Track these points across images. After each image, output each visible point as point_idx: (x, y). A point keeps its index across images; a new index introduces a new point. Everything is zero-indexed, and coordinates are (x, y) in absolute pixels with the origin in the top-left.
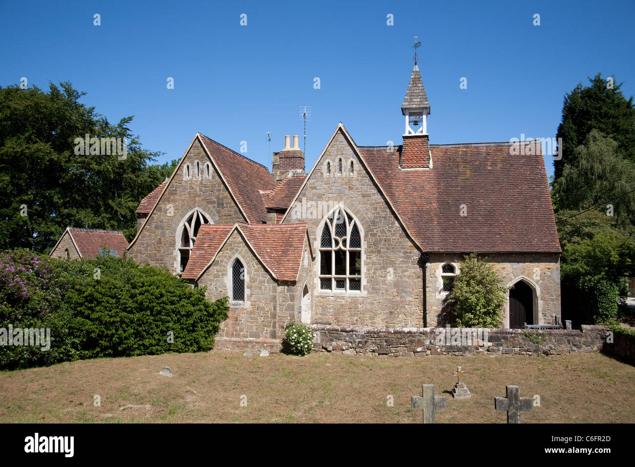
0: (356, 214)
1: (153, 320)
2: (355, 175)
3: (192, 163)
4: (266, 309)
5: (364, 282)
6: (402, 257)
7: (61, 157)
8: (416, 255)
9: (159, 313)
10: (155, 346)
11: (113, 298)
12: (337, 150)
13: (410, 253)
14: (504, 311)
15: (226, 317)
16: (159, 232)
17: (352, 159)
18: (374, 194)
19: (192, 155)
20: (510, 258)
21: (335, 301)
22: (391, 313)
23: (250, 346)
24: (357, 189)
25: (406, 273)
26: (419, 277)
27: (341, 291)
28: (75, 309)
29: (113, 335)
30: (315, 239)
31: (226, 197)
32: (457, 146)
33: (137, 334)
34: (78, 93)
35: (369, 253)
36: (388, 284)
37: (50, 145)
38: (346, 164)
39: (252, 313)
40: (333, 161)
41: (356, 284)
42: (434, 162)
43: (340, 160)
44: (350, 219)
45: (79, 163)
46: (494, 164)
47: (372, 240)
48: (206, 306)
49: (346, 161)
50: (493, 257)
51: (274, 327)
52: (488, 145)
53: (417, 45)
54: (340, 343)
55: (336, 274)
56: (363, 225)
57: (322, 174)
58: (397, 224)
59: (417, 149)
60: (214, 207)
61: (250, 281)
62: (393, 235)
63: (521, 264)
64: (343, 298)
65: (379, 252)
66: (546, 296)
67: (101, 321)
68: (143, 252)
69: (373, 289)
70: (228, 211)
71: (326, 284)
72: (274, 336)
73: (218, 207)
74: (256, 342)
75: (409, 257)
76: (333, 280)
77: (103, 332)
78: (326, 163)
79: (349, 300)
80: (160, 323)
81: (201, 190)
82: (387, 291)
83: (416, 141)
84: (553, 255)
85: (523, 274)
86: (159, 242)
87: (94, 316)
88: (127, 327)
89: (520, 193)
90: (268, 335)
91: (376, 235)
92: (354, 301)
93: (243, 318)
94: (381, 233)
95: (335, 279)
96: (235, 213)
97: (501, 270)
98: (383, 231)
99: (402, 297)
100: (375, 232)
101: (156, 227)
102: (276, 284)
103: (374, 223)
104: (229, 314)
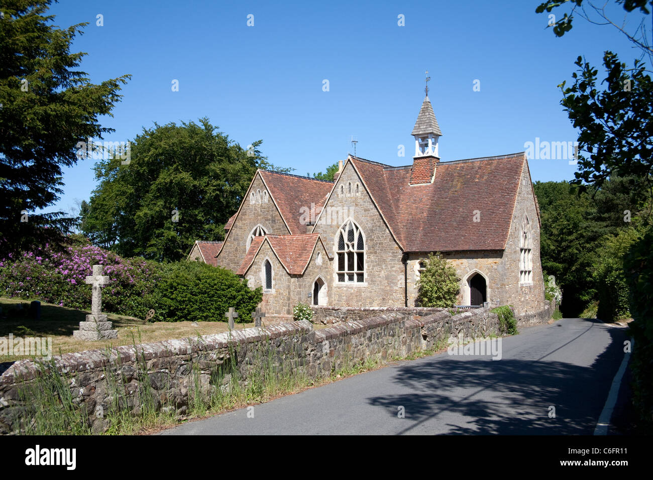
0: (360, 225)
1: (210, 300)
2: (359, 194)
3: (255, 191)
4: (284, 294)
5: (365, 276)
6: (391, 256)
7: (201, 182)
8: (400, 255)
9: (213, 296)
10: (211, 317)
11: (185, 286)
12: (348, 177)
13: (397, 253)
14: (462, 298)
15: (261, 300)
16: (236, 243)
17: (357, 183)
18: (372, 209)
19: (255, 185)
20: (467, 256)
21: (347, 290)
22: (384, 299)
23: (275, 320)
24: (361, 205)
25: (394, 269)
26: (402, 271)
27: (351, 283)
28: (162, 292)
29: (184, 309)
30: (334, 244)
31: (276, 216)
32: (457, 162)
33: (200, 309)
34: (212, 128)
35: (369, 253)
36: (382, 277)
37: (190, 174)
38: (354, 187)
39: (276, 297)
40: (345, 185)
41: (361, 277)
42: (436, 178)
43: (350, 184)
44: (357, 228)
45: (214, 186)
46: (481, 177)
47: (371, 243)
48: (247, 292)
49: (354, 184)
50: (454, 255)
51: (289, 307)
52: (482, 159)
53: (428, 79)
54: (331, 318)
55: (349, 270)
56: (365, 232)
57: (338, 195)
58: (388, 231)
59: (423, 168)
60: (270, 223)
61: (275, 275)
62: (385, 239)
63: (475, 260)
64: (352, 288)
65: (376, 253)
66: (493, 285)
67: (177, 300)
68: (227, 258)
69: (372, 281)
70: (278, 226)
71: (341, 277)
72: (289, 313)
73: (272, 223)
74: (278, 317)
75: (395, 256)
76: (346, 275)
77: (178, 307)
78: (340, 187)
79: (356, 290)
80: (214, 302)
81: (261, 211)
82: (381, 282)
83: (421, 161)
84: (498, 252)
85: (476, 267)
86: (236, 250)
87: (173, 296)
88: (194, 304)
89: (493, 201)
90: (285, 312)
91: (373, 240)
92: (359, 290)
93: (271, 300)
94: (377, 238)
95: (347, 274)
96: (283, 226)
97: (460, 265)
98: (378, 237)
99: (391, 287)
100: (373, 237)
101: (234, 240)
102: (289, 277)
103: (372, 231)
104: (263, 298)
